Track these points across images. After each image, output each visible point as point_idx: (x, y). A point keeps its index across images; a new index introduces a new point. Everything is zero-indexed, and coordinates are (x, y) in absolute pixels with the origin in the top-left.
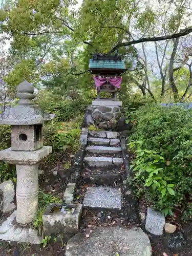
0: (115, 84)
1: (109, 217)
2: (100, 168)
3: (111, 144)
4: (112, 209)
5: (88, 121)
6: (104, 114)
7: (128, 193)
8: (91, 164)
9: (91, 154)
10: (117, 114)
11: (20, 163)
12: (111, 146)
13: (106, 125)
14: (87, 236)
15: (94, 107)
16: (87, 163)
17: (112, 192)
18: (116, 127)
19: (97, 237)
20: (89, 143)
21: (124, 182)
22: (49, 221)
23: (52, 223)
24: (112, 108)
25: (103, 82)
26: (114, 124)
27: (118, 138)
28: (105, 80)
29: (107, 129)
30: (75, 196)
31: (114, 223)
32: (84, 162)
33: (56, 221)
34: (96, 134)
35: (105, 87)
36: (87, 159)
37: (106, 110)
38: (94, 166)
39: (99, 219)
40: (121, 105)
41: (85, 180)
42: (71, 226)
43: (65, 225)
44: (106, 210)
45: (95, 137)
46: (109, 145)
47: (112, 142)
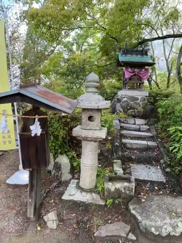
0: (143, 76)
1: (156, 188)
2: (136, 149)
3: (141, 130)
4: (158, 181)
5: (117, 109)
6: (132, 103)
7: (168, 170)
8: (128, 146)
9: (126, 137)
10: (144, 103)
11: (89, 139)
12: (141, 131)
13: (134, 113)
14: (143, 200)
15: (123, 96)
16: (125, 145)
17: (153, 169)
18: (143, 115)
19: (152, 201)
20: (122, 128)
21: (162, 161)
22: (110, 188)
23: (113, 189)
24: (140, 97)
25: (132, 74)
26: (141, 112)
27: (145, 124)
28: (134, 72)
29: (134, 117)
30: (124, 170)
31: (161, 192)
32: (122, 144)
33: (116, 188)
34: (126, 120)
35: (134, 78)
36: (124, 141)
37: (134, 99)
38: (131, 147)
39: (148, 189)
40: (148, 95)
41: (127, 158)
42: (128, 192)
43: (123, 191)
44: (152, 183)
45: (125, 123)
46: (139, 130)
47: (142, 128)
